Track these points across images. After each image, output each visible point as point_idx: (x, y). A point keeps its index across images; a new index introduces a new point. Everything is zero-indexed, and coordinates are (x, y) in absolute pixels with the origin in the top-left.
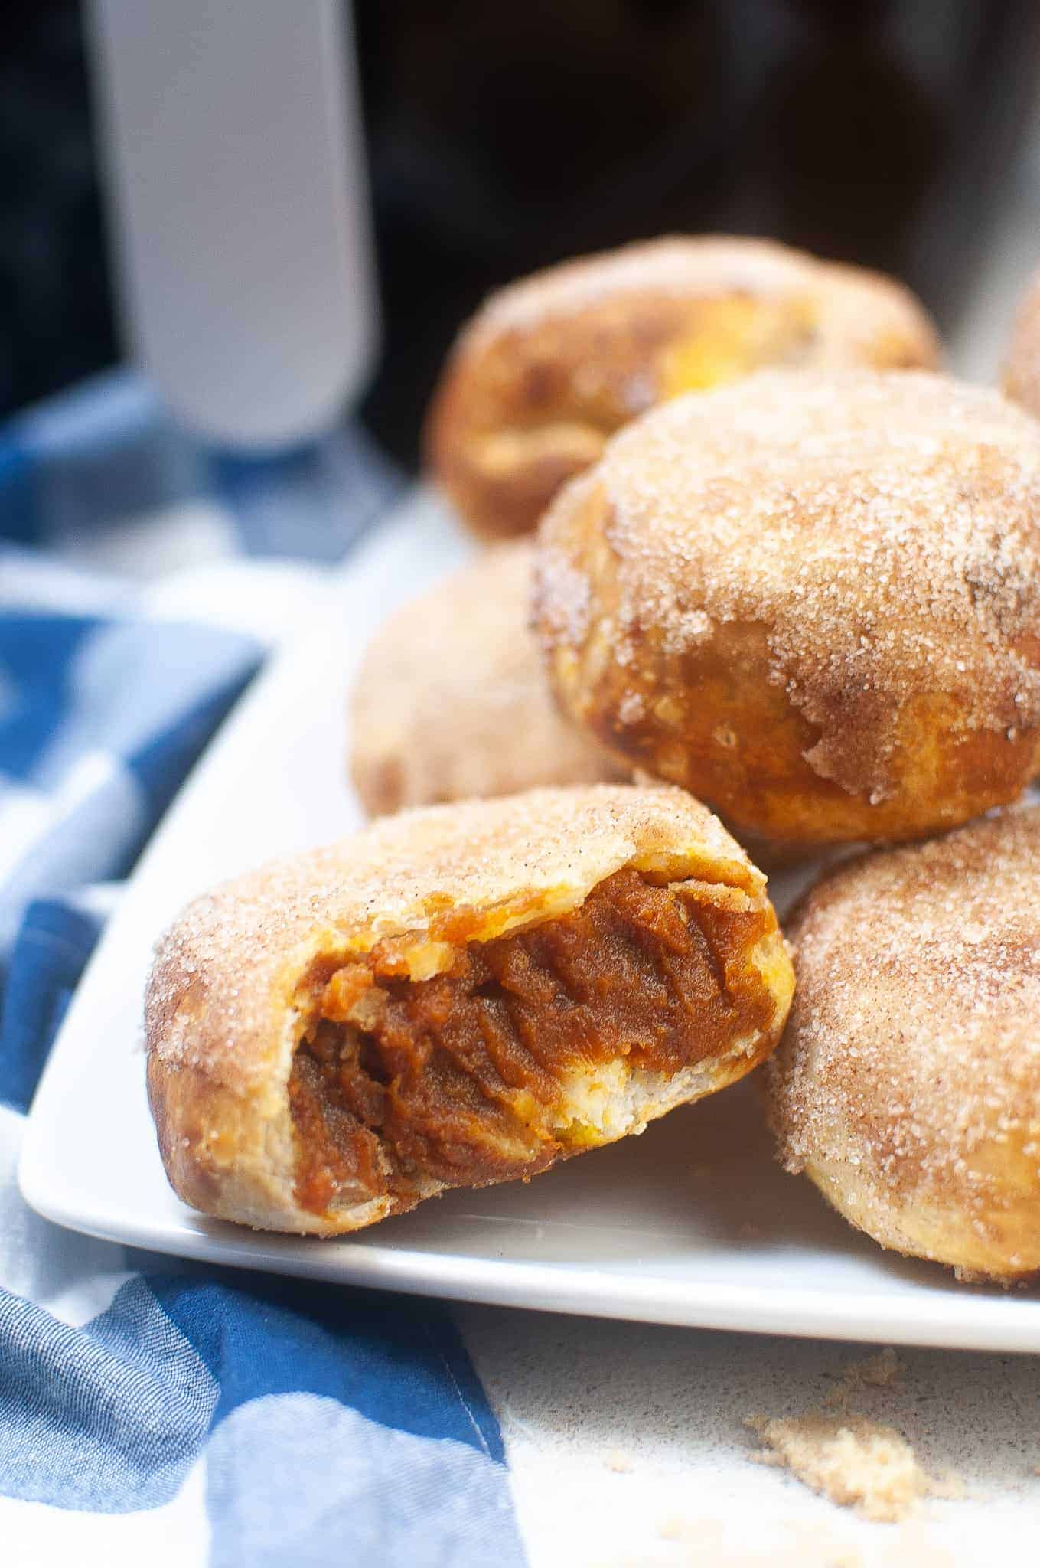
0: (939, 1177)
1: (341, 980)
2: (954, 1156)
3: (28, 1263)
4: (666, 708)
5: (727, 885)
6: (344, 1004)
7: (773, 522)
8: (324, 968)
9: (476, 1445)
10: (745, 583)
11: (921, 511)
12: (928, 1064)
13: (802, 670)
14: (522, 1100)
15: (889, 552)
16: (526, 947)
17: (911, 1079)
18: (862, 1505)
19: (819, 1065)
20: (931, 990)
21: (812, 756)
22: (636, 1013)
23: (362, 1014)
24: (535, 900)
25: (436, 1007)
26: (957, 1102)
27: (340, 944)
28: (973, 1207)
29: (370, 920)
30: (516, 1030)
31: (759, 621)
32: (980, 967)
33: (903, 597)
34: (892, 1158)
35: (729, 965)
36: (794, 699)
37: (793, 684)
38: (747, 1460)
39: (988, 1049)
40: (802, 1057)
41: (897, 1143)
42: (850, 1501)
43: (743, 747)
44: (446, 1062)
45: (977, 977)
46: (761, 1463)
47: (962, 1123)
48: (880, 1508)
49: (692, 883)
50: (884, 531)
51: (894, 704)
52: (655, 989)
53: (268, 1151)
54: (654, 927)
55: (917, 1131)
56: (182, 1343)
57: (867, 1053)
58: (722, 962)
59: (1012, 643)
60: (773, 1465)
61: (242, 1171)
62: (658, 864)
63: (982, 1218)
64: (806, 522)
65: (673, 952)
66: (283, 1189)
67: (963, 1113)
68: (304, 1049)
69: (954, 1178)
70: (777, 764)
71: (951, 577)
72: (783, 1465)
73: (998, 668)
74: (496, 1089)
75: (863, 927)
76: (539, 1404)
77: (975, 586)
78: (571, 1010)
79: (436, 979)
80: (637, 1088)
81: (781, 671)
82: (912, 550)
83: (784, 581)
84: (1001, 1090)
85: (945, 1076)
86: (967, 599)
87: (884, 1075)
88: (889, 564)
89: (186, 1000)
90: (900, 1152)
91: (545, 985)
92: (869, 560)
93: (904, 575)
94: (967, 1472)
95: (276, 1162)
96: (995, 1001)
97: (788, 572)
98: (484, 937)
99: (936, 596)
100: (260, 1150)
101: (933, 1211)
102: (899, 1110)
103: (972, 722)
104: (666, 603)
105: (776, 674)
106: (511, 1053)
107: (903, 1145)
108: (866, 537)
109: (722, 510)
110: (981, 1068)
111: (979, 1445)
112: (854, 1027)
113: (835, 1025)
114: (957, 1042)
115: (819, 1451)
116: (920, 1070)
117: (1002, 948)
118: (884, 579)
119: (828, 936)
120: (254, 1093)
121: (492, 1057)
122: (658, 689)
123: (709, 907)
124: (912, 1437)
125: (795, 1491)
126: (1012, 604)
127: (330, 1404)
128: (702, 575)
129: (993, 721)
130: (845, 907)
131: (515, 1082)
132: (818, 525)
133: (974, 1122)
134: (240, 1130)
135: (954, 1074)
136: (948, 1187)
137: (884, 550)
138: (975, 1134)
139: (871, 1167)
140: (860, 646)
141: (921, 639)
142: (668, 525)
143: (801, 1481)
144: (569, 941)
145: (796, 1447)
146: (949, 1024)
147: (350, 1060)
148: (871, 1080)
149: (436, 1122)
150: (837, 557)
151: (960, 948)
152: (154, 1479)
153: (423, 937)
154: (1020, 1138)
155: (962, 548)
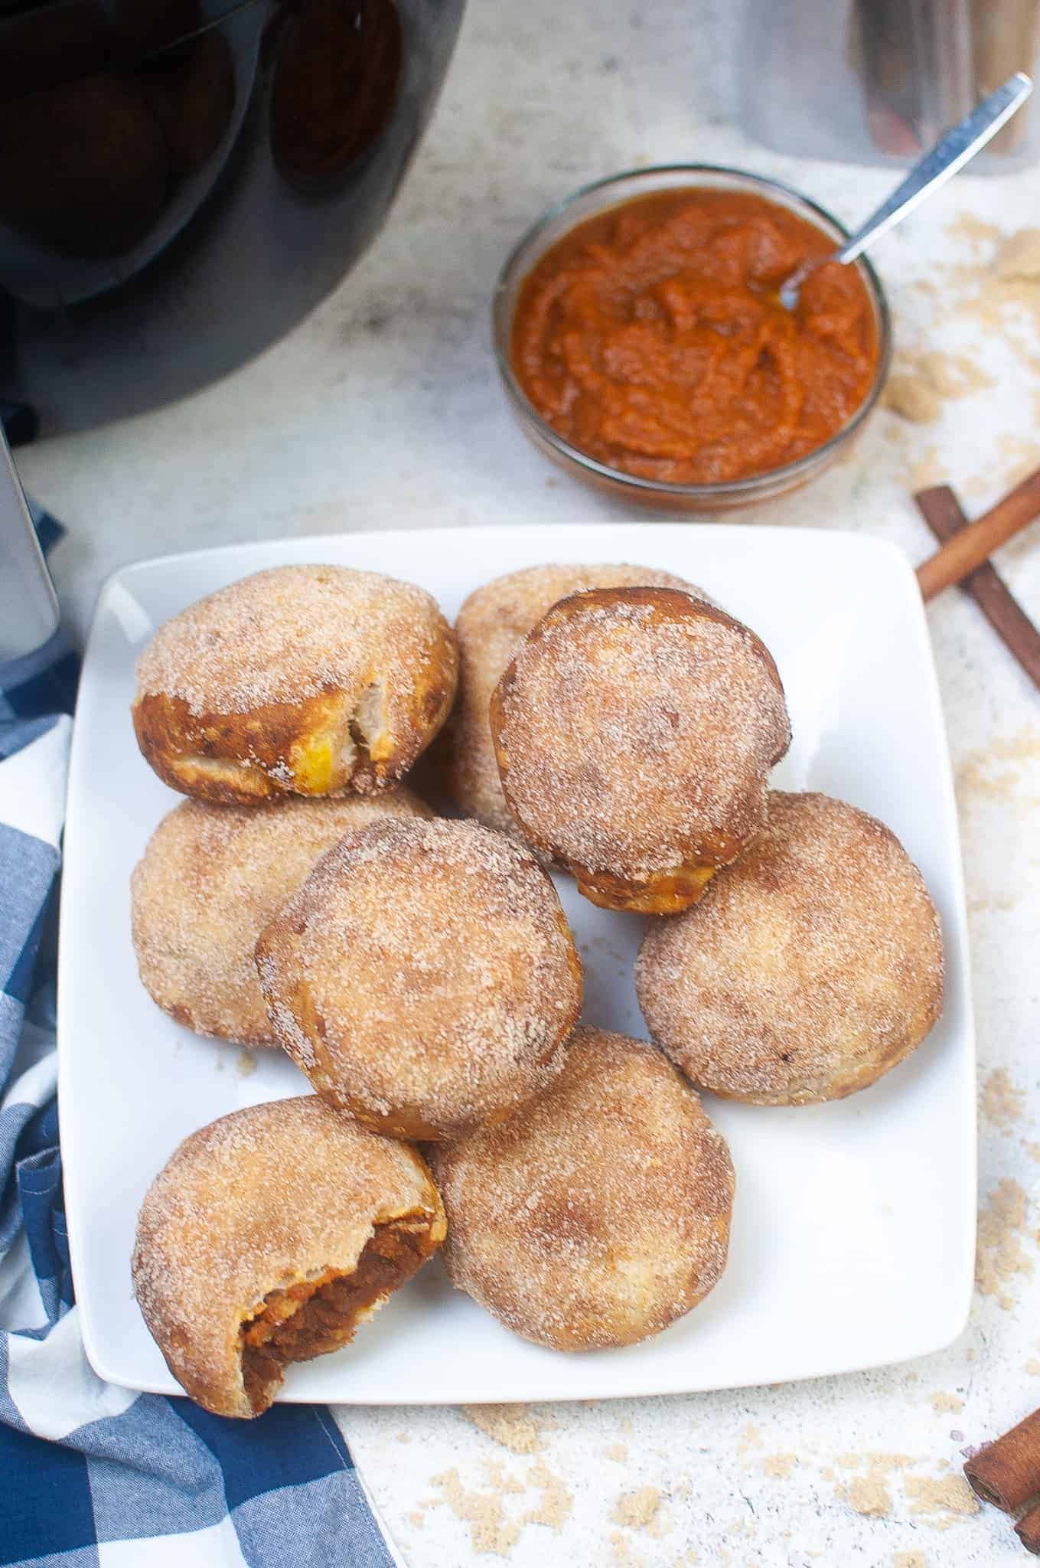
1: (254, 1332)
5: (418, 1221)
6: (258, 1338)
7: (417, 1060)
8: (246, 1327)
10: (406, 1095)
11: (489, 1033)
12: (523, 1291)
17: (515, 1295)
20: (518, 1247)
24: (335, 1271)
25: (299, 1323)
27: (250, 1314)
29: (257, 1292)
30: (332, 1311)
31: (416, 1106)
32: (539, 1230)
33: (486, 1083)
35: (422, 1248)
38: (457, 1419)
45: (539, 1238)
46: (464, 1421)
49: (400, 1224)
57: (490, 1274)
62: (387, 1220)
64: (434, 1059)
65: (396, 1258)
66: (247, 1415)
67: (543, 1315)
72: (474, 1423)
75: (476, 1190)
78: (356, 1295)
81: (428, 1118)
84: (559, 1311)
85: (532, 1299)
91: (343, 1293)
96: (549, 1258)
97: (428, 1089)
98: (313, 1290)
99: (501, 1074)
105: (424, 1119)
106: (332, 1319)
108: (465, 1060)
109: (387, 1048)
110: (549, 1300)
112: (483, 1259)
113: (471, 1252)
114: (535, 1283)
116: (519, 1291)
117: (548, 1214)
118: (476, 1080)
119: (457, 1185)
121: (324, 1325)
123: (410, 1233)
125: (482, 1438)
130: (463, 1166)
132: (440, 1059)
135: (536, 1299)
137: (475, 1065)
142: (359, 1053)
143: (483, 1431)
144: (352, 1277)
145: (481, 1419)
146: (530, 1271)
153: (285, 1295)
154: (569, 1328)
155: (512, 1044)
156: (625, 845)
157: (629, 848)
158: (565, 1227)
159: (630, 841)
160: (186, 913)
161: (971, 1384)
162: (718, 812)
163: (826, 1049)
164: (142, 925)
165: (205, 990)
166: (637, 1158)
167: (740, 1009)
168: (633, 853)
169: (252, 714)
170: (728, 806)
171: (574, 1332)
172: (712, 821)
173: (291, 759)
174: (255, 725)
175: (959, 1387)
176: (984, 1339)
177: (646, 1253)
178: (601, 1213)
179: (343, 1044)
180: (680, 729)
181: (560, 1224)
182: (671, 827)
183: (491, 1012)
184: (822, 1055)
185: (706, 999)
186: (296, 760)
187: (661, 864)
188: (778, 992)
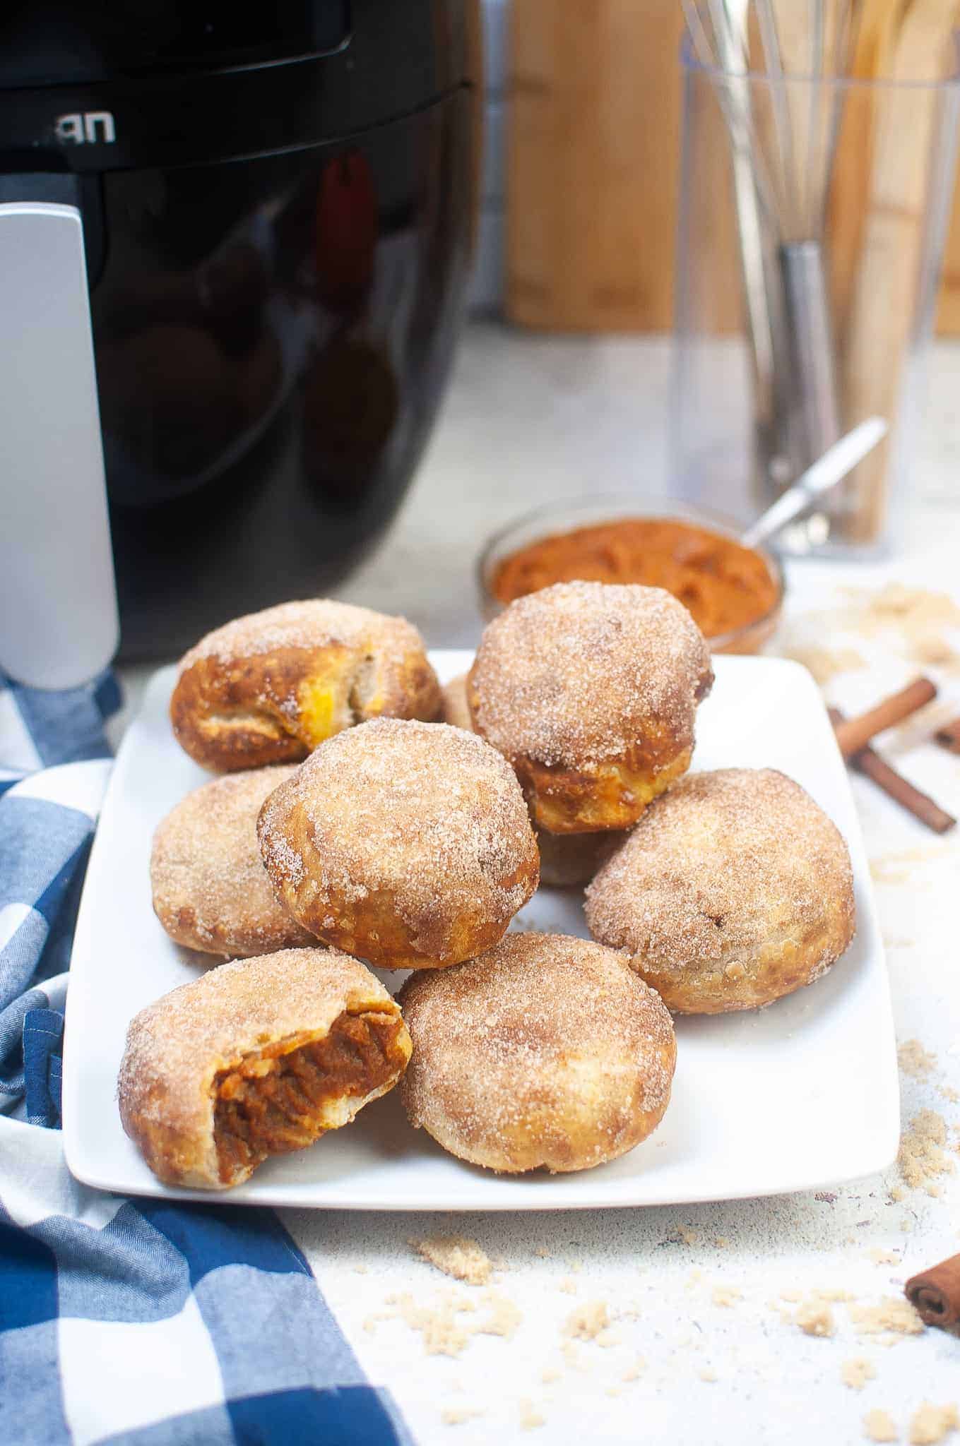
0: (488, 1138)
1: (229, 1082)
2: (495, 1130)
3: (72, 1201)
4: (345, 924)
5: (386, 1014)
6: (231, 1091)
7: (393, 843)
8: (221, 1077)
9: (302, 1271)
10: (383, 874)
11: (457, 830)
12: (480, 1090)
13: (409, 910)
14: (307, 1121)
15: (446, 854)
16: (303, 1054)
17: (473, 1096)
18: (468, 1279)
19: (428, 1086)
20: (477, 1054)
21: (414, 944)
22: (351, 1075)
23: (238, 1095)
24: (307, 1035)
25: (270, 1088)
26: (495, 1108)
27: (226, 1066)
28: (504, 1150)
29: (235, 1050)
30: (301, 1090)
31: (390, 890)
32: (497, 1040)
33: (453, 875)
34: (467, 1130)
35: (388, 1048)
36: (406, 922)
37: (406, 915)
38: (414, 1260)
39: (507, 1085)
40: (419, 1079)
41: (469, 1124)
42: (461, 1278)
43: (382, 940)
44: (274, 1108)
45: (497, 1046)
46: (420, 1261)
47: (498, 1117)
48: (476, 1280)
49: (370, 1014)
50: (443, 844)
51: (450, 921)
52: (358, 1062)
53: (208, 1162)
54: (357, 1038)
55: (478, 1119)
56: (160, 1236)
57: (451, 1082)
58: (385, 1046)
59: (499, 883)
60: (425, 1262)
61: (196, 1172)
62: (355, 1007)
63: (508, 1155)
64: (408, 842)
65: (363, 1046)
66: (214, 1177)
67: (499, 1111)
68: (217, 1114)
69: (495, 1139)
70: (397, 946)
71: (474, 861)
72: (430, 1261)
73: (494, 896)
74: (295, 1117)
75: (440, 1017)
76: (316, 1241)
77: (482, 863)
78: (324, 1079)
79: (268, 1075)
80: (351, 1103)
81: (400, 910)
82: (455, 851)
83: (401, 873)
84: (514, 1104)
85: (489, 1096)
86: (480, 870)
87: (460, 1094)
88: (446, 860)
89: (156, 1093)
90: (471, 1128)
91: (313, 1069)
92: (438, 860)
93: (453, 864)
94: (506, 1256)
95: (211, 1167)
96: (506, 1059)
97: (402, 869)
98: (286, 1053)
99: (467, 871)
100: (205, 1163)
101: (486, 1151)
102: (468, 1111)
103: (483, 921)
104: (345, 880)
105: (397, 912)
106: (300, 1101)
107: (472, 1125)
108: (436, 848)
109: (367, 835)
110: (504, 1093)
111: (509, 1243)
112: (444, 1071)
113: (434, 1067)
114: (492, 1080)
115: (446, 1256)
116: (477, 1092)
117: (505, 1029)
118: (445, 868)
119: (423, 1018)
120: (199, 1140)
121: (292, 1104)
122: (342, 915)
123: (379, 1024)
124: (482, 1245)
125: (436, 1274)
126: (499, 867)
127: (245, 1267)
128: (362, 869)
129: (492, 919)
130: (430, 1004)
131: (303, 1113)
132: (414, 844)
133: (502, 1116)
134: (195, 1154)
135: (492, 1096)
136: (492, 1143)
137: (444, 853)
138: (503, 1122)
139: (457, 1132)
140: (435, 898)
141: (461, 892)
142: (343, 842)
143: (438, 1268)
144: (323, 1051)
145: (436, 1255)
146: (488, 1071)
147: (232, 1113)
148: (455, 1096)
149: (271, 1135)
150: (423, 859)
151: (486, 1029)
152: (162, 1302)
153: (260, 1056)
154: (523, 1123)
155: (477, 846)
156: (577, 731)
157: (580, 735)
158: (520, 1037)
159: (581, 727)
160: (199, 828)
161: (906, 1246)
162: (656, 695)
163: (753, 914)
164: (161, 846)
165: (210, 887)
166: (587, 991)
167: (678, 883)
168: (583, 740)
169: (271, 654)
170: (663, 691)
171: (529, 1127)
172: (650, 703)
173: (300, 694)
174: (272, 663)
175: (896, 1248)
176: (916, 1217)
177: (596, 1054)
178: (555, 1027)
179: (328, 838)
180: (623, 633)
181: (516, 1034)
182: (616, 711)
183: (460, 814)
184: (750, 920)
185: (647, 885)
186: (303, 697)
187: (607, 751)
188: (709, 864)
